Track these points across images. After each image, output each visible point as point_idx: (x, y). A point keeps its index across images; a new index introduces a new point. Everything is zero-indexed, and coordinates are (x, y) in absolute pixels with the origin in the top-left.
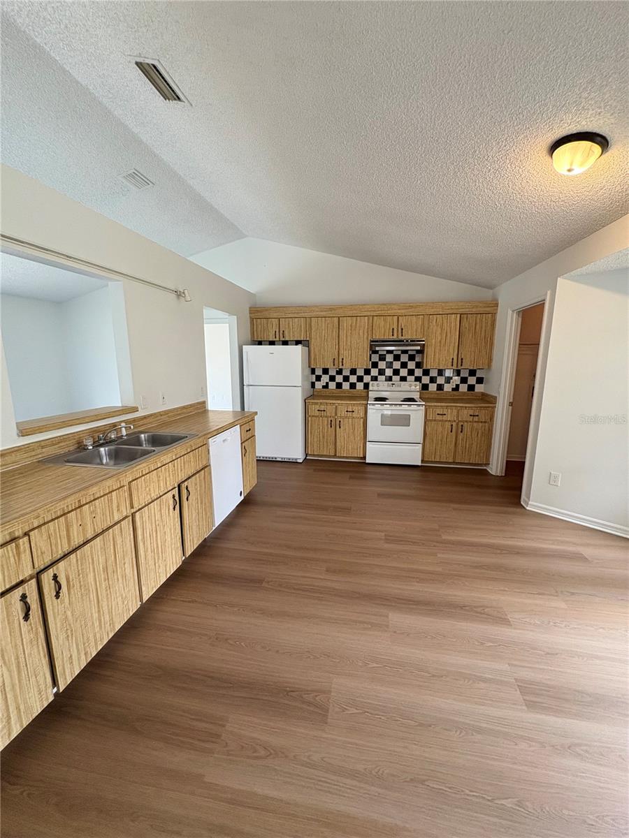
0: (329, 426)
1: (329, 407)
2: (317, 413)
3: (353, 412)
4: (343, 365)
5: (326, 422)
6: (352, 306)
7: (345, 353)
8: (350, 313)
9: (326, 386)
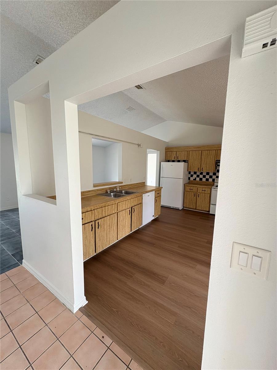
0: (194, 196)
1: (194, 188)
2: (189, 190)
3: (205, 191)
4: (202, 170)
5: (192, 194)
6: (208, 146)
7: (203, 166)
8: (207, 149)
9: (195, 179)
